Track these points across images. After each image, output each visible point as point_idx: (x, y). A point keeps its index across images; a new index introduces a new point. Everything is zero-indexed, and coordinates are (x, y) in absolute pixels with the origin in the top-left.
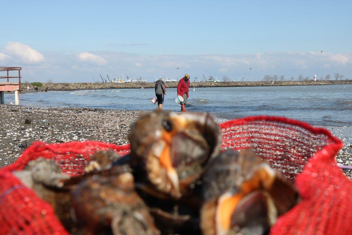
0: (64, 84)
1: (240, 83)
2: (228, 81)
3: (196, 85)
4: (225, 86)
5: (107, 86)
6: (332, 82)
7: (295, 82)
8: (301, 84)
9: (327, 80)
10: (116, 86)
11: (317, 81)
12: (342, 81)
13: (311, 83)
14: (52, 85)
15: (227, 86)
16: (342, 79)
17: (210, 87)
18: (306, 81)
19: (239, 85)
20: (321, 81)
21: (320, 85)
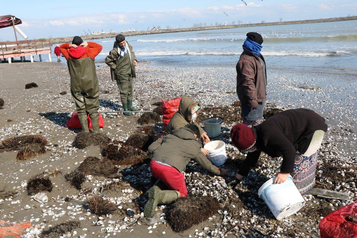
0: (60, 39)
1: (178, 30)
2: (170, 29)
3: (149, 33)
4: (168, 32)
5: (90, 37)
6: (236, 26)
7: (213, 27)
8: (217, 28)
9: (233, 25)
10: (96, 37)
11: (227, 26)
12: (242, 25)
13: (223, 28)
14: (52, 40)
15: (170, 32)
16: (242, 24)
17: (159, 33)
18: (220, 26)
19: (177, 31)
20: (229, 26)
21: (229, 28)
